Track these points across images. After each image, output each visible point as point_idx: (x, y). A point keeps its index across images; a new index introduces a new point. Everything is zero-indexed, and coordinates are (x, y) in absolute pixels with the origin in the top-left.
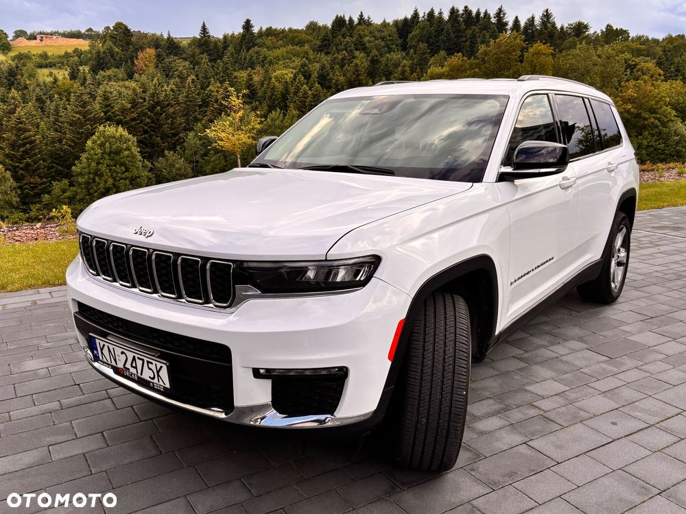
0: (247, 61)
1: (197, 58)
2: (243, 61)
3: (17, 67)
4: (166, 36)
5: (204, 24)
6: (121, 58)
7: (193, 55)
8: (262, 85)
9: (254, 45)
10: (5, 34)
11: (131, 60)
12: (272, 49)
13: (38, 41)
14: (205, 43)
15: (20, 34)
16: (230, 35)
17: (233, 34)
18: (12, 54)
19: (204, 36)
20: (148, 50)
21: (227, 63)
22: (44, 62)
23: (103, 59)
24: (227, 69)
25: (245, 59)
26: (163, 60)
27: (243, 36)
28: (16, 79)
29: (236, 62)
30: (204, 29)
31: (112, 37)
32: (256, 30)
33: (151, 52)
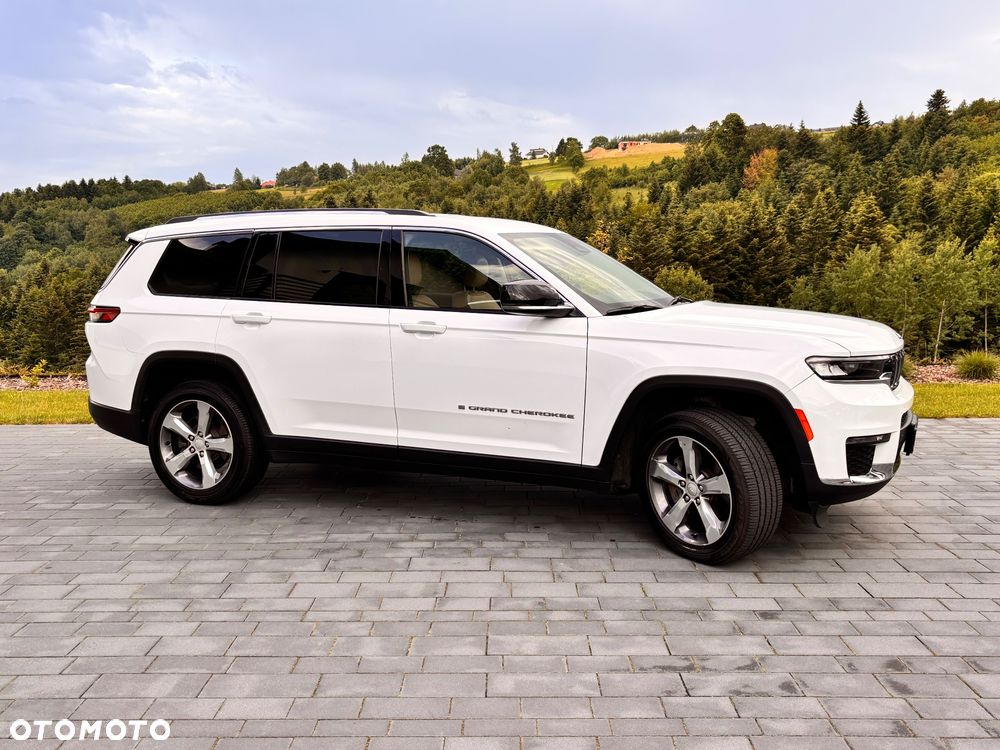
0: (929, 160)
1: (842, 160)
2: (922, 160)
3: (584, 189)
4: (797, 129)
5: (860, 105)
6: (724, 166)
7: (837, 156)
8: (951, 197)
9: (946, 131)
10: (579, 144)
11: (739, 169)
12: (978, 136)
13: (620, 149)
14: (861, 137)
15: (599, 142)
16: (905, 118)
17: (912, 117)
18: (583, 171)
19: (860, 124)
20: (767, 152)
21: (890, 166)
22: (622, 179)
23: (698, 170)
24: (889, 174)
25: (926, 156)
26: (788, 165)
27: (928, 118)
28: (580, 206)
29: (910, 162)
30: (860, 112)
31: (719, 136)
32: (952, 106)
33: (770, 154)
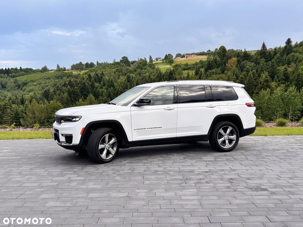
1: (258, 61)
2: (284, 61)
3: (173, 71)
4: (243, 51)
5: (264, 43)
6: (220, 63)
7: (257, 60)
8: (293, 73)
9: (292, 52)
10: (172, 56)
11: (224, 64)
13: (185, 58)
14: (264, 53)
15: (178, 55)
16: (278, 47)
17: (280, 47)
18: (173, 65)
19: (264, 49)
20: (233, 58)
21: (274, 63)
22: (186, 67)
23: (211, 64)
24: (273, 65)
25: (285, 60)
26: (240, 63)
27: (285, 47)
28: (172, 76)
29: (280, 62)
30: (264, 46)
31: (218, 53)
32: (293, 44)
33: (235, 59)
